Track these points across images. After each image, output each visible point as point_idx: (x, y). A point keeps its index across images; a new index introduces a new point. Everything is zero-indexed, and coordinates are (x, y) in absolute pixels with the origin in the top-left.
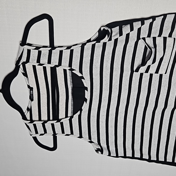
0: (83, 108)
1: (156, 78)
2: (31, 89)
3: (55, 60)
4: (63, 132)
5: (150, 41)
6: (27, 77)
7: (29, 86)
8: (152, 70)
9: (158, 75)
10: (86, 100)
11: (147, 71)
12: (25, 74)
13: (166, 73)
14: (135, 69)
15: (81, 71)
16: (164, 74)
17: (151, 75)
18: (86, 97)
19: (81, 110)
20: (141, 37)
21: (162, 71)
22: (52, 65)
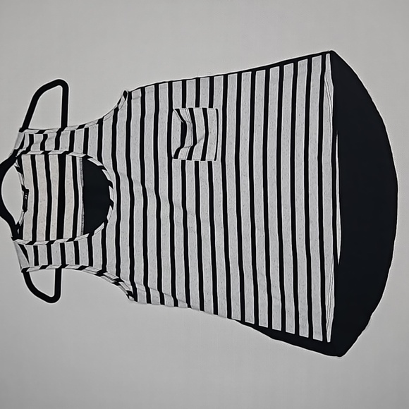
0: (108, 218)
1: (203, 167)
2: (26, 191)
3: (65, 145)
4: (77, 262)
5: (185, 114)
6: (22, 173)
7: (23, 188)
8: (197, 155)
9: (206, 162)
10: (112, 204)
11: (190, 158)
12: (20, 169)
13: (215, 160)
14: (173, 154)
15: (100, 159)
16: (213, 162)
17: (197, 163)
18: (111, 198)
19: (106, 222)
20: (174, 108)
21: (210, 156)
22: (60, 152)
